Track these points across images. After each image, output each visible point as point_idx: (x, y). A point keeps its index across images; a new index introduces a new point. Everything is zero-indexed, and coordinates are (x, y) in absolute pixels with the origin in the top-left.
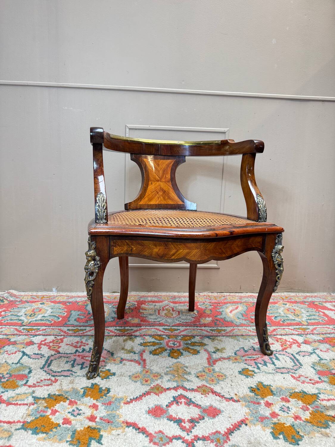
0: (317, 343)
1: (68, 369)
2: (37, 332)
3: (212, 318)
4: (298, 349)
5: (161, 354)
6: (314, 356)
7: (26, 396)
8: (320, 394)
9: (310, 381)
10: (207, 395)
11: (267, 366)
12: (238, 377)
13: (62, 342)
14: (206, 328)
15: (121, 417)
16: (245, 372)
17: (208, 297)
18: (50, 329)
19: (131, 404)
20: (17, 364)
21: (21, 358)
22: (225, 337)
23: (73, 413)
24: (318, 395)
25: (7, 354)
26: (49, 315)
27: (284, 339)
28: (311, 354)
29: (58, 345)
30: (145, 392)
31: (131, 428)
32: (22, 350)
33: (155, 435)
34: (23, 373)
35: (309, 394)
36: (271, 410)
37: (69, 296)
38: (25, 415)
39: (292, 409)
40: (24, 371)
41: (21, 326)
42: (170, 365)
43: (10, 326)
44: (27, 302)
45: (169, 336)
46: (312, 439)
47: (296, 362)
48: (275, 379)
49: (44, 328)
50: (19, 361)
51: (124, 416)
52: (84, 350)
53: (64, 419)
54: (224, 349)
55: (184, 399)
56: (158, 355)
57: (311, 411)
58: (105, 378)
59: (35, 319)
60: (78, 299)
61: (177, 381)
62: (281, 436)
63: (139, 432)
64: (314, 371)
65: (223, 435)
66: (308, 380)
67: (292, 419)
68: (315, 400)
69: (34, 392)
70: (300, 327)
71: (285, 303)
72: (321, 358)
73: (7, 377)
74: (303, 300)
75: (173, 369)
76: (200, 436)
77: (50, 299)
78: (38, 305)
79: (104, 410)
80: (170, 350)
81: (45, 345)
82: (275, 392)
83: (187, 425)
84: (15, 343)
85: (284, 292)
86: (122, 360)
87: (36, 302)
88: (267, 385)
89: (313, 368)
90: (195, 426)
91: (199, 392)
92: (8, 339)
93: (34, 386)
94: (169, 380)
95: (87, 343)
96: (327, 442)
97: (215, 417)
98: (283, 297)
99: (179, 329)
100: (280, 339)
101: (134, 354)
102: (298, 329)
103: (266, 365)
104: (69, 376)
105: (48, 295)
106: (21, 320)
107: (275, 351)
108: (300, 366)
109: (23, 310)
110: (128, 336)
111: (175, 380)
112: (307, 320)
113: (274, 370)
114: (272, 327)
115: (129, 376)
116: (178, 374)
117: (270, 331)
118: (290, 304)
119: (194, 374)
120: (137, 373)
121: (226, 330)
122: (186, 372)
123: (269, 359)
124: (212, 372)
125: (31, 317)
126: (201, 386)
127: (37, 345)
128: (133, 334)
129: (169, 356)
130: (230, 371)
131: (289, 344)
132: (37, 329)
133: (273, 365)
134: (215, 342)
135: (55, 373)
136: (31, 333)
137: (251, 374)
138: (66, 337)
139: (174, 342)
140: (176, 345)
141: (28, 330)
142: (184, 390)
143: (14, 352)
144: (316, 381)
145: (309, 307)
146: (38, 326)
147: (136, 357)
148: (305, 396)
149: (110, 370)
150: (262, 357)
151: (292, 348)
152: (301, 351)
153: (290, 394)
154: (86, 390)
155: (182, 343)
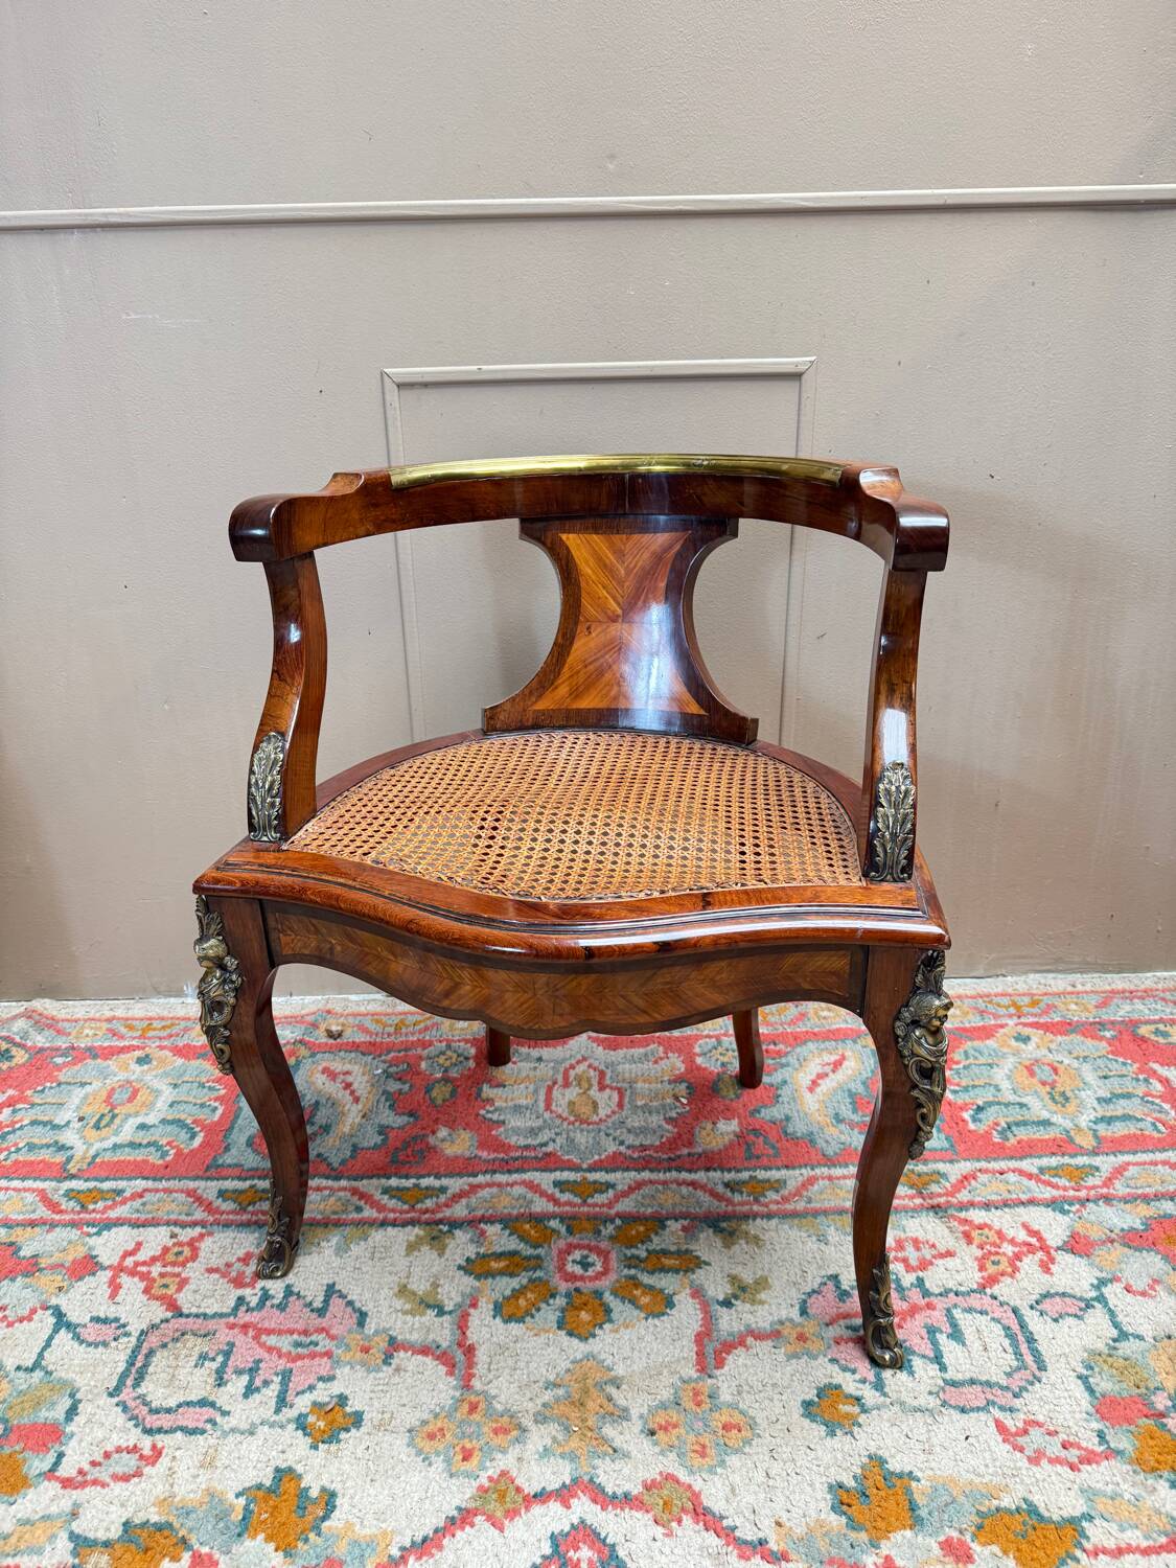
0: (1119, 1250)
1: (201, 1394)
2: (114, 1205)
3: (740, 1124)
4: (1044, 1282)
5: (533, 1317)
6: (1097, 1316)
7: (49, 1532)
8: (1090, 1518)
9: (1063, 1453)
10: (674, 1524)
11: (911, 1372)
12: (796, 1431)
13: (194, 1257)
14: (712, 1174)
16: (828, 1409)
18: (157, 1191)
20: (32, 1370)
21: (48, 1344)
22: (774, 1222)
24: (1085, 1524)
25: (3, 1320)
26: (164, 1121)
27: (997, 1226)
28: (1089, 1305)
29: (178, 1275)
30: (455, 1513)
32: (54, 1301)
34: (51, 1415)
35: (1050, 1520)
40: (53, 1405)
41: (61, 1180)
42: (558, 1375)
43: (23, 1179)
44: (93, 1053)
45: (572, 1222)
47: (1024, 1347)
48: (935, 1441)
49: (140, 1184)
50: (41, 1355)
52: (265, 1297)
54: (762, 1283)
55: (591, 1548)
56: (521, 1320)
58: (323, 1442)
59: (113, 1140)
61: (573, 1457)
64: (1085, 1401)
66: (1054, 1449)
68: (1068, 1554)
70: (1067, 1160)
71: (1026, 1031)
72: (1121, 1330)
74: (1094, 1012)
75: (568, 1397)
77: (171, 1036)
78: (127, 1067)
80: (568, 1295)
81: (132, 1273)
82: (923, 1513)
84: (32, 1267)
85: (1026, 973)
86: (394, 1345)
87: (121, 1051)
88: (900, 1476)
89: (1085, 1381)
91: (647, 1511)
92: (12, 1244)
93: (81, 1480)
94: (546, 1453)
98: (1019, 1001)
99: (613, 1186)
100: (981, 1227)
101: (437, 1316)
102: (1056, 1171)
103: (907, 1367)
104: (203, 1432)
105: (165, 1013)
106: (63, 1148)
107: (951, 1290)
108: (1037, 1373)
109: (78, 1094)
110: (427, 1223)
111: (567, 1449)
112: (1095, 1123)
113: (937, 1394)
114: (958, 1161)
115: (409, 1431)
116: (584, 1420)
117: (948, 1185)
118: (1042, 1039)
119: (641, 1417)
120: (436, 1416)
121: (785, 1182)
122: (611, 1408)
123: (924, 1332)
124: (706, 1407)
125: (98, 1128)
126: (659, 1478)
127: (109, 1274)
128: (448, 1213)
129: (559, 1328)
130: (772, 1400)
131: (1010, 1254)
132: (114, 1191)
133: (938, 1367)
134: (736, 1248)
135: (155, 1417)
136: (93, 1215)
137: (847, 1416)
138: (210, 1234)
139: (586, 1252)
140: (590, 1270)
141: (82, 1199)
142: (595, 1501)
143: (26, 1313)
144: (1086, 1449)
145: (1112, 1053)
146: (118, 1175)
147: (442, 1332)
148: (1035, 1529)
149: (346, 1398)
150: (900, 1326)
151: (1018, 1275)
152: (1052, 1291)
153: (978, 1520)
154: (255, 1500)
155: (613, 1255)
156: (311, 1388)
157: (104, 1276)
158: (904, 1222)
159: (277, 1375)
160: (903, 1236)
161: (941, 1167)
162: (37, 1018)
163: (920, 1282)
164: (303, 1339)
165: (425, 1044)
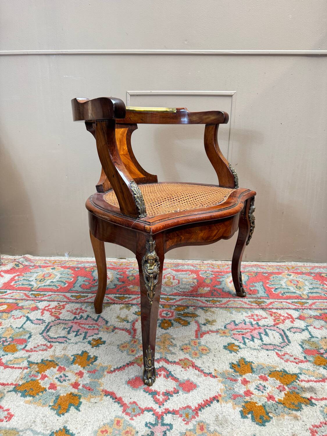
0: (312, 319)
1: (64, 335)
2: (43, 297)
3: (210, 289)
4: (291, 325)
6: (306, 333)
7: (22, 361)
8: (301, 374)
9: (294, 360)
10: (187, 368)
11: (254, 341)
12: (221, 352)
13: (64, 308)
14: (202, 298)
15: (101, 386)
16: (230, 348)
17: (211, 266)
18: (55, 295)
19: (114, 374)
20: (20, 328)
21: (25, 323)
22: (218, 309)
23: (60, 379)
24: (299, 375)
25: (13, 318)
26: (58, 281)
27: (279, 313)
28: (303, 330)
29: (59, 312)
30: (129, 362)
31: (109, 397)
32: (27, 315)
33: (129, 405)
34: (24, 337)
35: (290, 374)
36: (247, 388)
37: (78, 261)
38: (18, 378)
39: (267, 388)
40: (25, 336)
41: (30, 291)
42: (158, 336)
43: (20, 291)
44: (40, 266)
45: (164, 306)
46: (281, 422)
47: (285, 338)
48: (259, 356)
49: (50, 293)
50: (22, 325)
51: (105, 385)
52: (82, 317)
53: (51, 384)
54: (214, 321)
55: (164, 372)
57: (288, 392)
58: (95, 346)
59: (44, 284)
60: (87, 265)
62: (250, 416)
63: (115, 402)
64: (301, 350)
65: (193, 411)
66: (292, 359)
67: (266, 398)
68: (294, 381)
69: (29, 357)
70: (300, 300)
71: (290, 274)
72: (312, 336)
73: (9, 341)
74: (309, 270)
75: (161, 341)
76: (171, 410)
77: (61, 264)
78: (49, 270)
79: (88, 378)
81: (47, 310)
82: (255, 370)
83: (161, 398)
84: (22, 308)
85: (291, 261)
86: (115, 328)
87: (47, 266)
88: (249, 362)
89: (301, 346)
90: (169, 399)
91: (180, 365)
92: (16, 303)
93: (31, 351)
95: (86, 309)
96: (295, 426)
97: (190, 391)
98: (289, 267)
99: (175, 299)
100: (275, 313)
101: (127, 323)
102: (296, 303)
103: (252, 340)
104: (64, 343)
105: (60, 260)
106: (31, 285)
107: (266, 325)
108: (288, 343)
109: (35, 275)
110: (126, 304)
111: (159, 352)
112: (308, 293)
113: (260, 346)
114: (269, 299)
115: (118, 345)
116: (164, 346)
117: (266, 304)
118: (294, 275)
119: (180, 346)
120: (125, 343)
121: (222, 301)
122: (172, 344)
123: (258, 334)
124: (198, 345)
125: (40, 282)
126: (183, 359)
127: (41, 310)
128: (131, 302)
129: (159, 327)
130: (215, 345)
131: (283, 319)
132: (44, 294)
133: (261, 341)
134: (208, 314)
135: (51, 339)
136: (38, 299)
137: (236, 349)
138: (68, 304)
139: (167, 312)
140: (168, 315)
141: (35, 296)
142: (166, 362)
143: (19, 317)
144: (301, 360)
145: (314, 279)
146: (45, 291)
147: (128, 326)
148: (285, 375)
149: (102, 338)
150: (251, 332)
151: (284, 323)
152: (294, 327)
153: (270, 372)
154: (76, 357)
155: (174, 313)
156: (92, 336)
157: (40, 311)
158: (254, 311)
159: (84, 333)
160: (253, 313)
161: (265, 300)
162: (26, 259)
163: (257, 323)
164: (91, 325)
165: (127, 269)
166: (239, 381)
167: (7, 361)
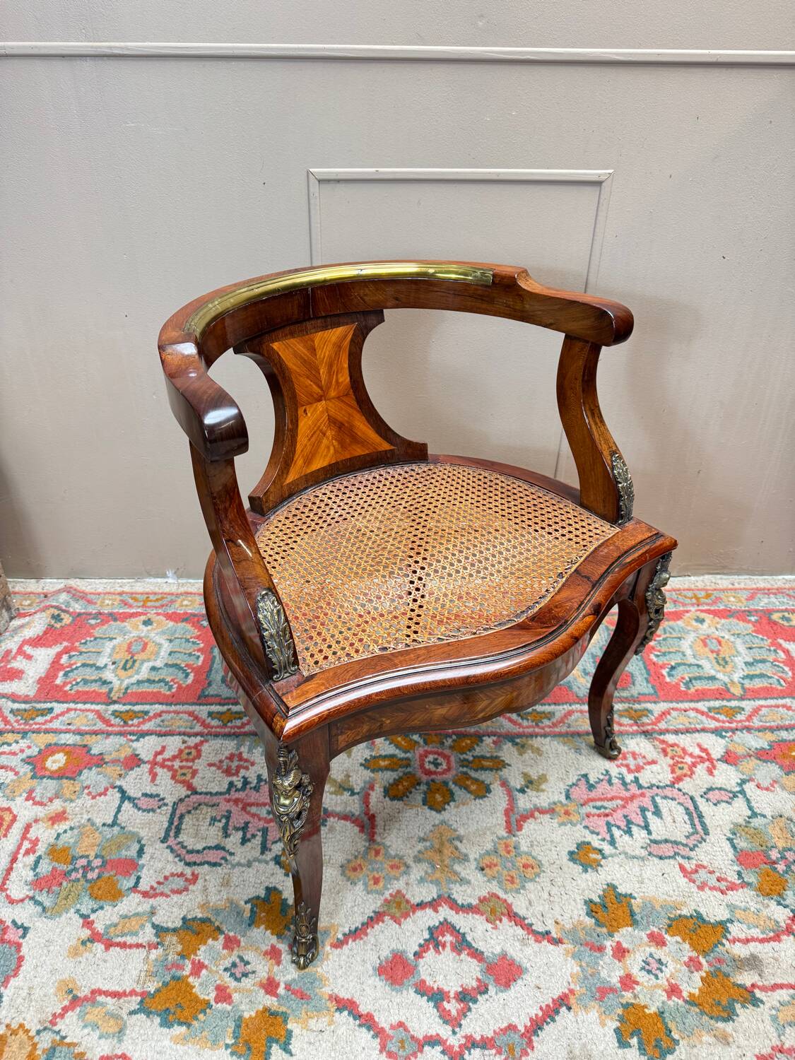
0: (754, 762)
1: (216, 842)
2: (144, 721)
4: (709, 780)
5: (407, 797)
6: (739, 803)
7: (139, 924)
8: (732, 922)
9: (718, 884)
10: (498, 922)
11: (631, 835)
12: (565, 869)
13: (199, 756)
15: (325, 985)
16: (583, 856)
18: (169, 712)
19: (345, 949)
20: (112, 826)
21: (119, 809)
22: (548, 739)
23: (233, 970)
24: (728, 925)
25: (88, 794)
26: (166, 665)
27: (682, 745)
28: (735, 795)
29: (191, 767)
30: (372, 914)
31: (346, 1013)
32: (118, 783)
33: (391, 1032)
34: (128, 853)
35: (709, 923)
36: (625, 968)
38: (143, 974)
39: (666, 966)
40: (129, 848)
41: (108, 704)
42: (425, 833)
43: (85, 703)
44: (113, 617)
45: (427, 737)
46: (695, 1050)
47: (696, 821)
48: (645, 876)
49: (158, 708)
50: (116, 816)
51: (331, 980)
52: (246, 782)
53: (218, 988)
54: (543, 778)
55: (451, 935)
56: (401, 799)
57: (706, 972)
59: (136, 677)
61: (437, 883)
62: (634, 1041)
63: (360, 1026)
64: (731, 853)
65: (522, 1035)
66: (712, 881)
67: (664, 993)
68: (718, 942)
70: (725, 703)
71: (702, 615)
72: (753, 811)
73: (97, 867)
74: (745, 603)
75: (432, 847)
76: (478, 1038)
77: (163, 606)
78: (137, 628)
79: (292, 966)
80: (427, 784)
81: (163, 766)
82: (638, 917)
83: (452, 1007)
84: (100, 761)
85: (703, 575)
86: (327, 814)
87: (132, 616)
88: (625, 896)
89: (731, 841)
90: (470, 1009)
91: (482, 915)
92: (85, 746)
93: (153, 893)
94: (422, 880)
95: (251, 758)
97: (509, 986)
98: (699, 594)
100: (672, 746)
101: (350, 795)
102: (718, 710)
103: (629, 832)
104: (220, 865)
105: (157, 590)
106: (105, 683)
107: (654, 785)
108: (704, 836)
109: (109, 646)
111: (434, 878)
112: (743, 679)
113: (646, 848)
114: (659, 702)
115: (342, 866)
116: (442, 861)
117: (653, 718)
118: (712, 621)
119: (475, 859)
120: (356, 857)
121: (554, 713)
122: (458, 854)
123: (638, 811)
124: (513, 854)
125: (126, 670)
126: (487, 896)
127: (148, 766)
129: (424, 804)
130: (550, 850)
131: (690, 763)
132: (143, 712)
133: (646, 832)
134: (526, 756)
135: (190, 855)
136: (132, 728)
137: (595, 860)
138: (207, 741)
139: (436, 756)
140: (440, 767)
141: (125, 717)
142: (452, 908)
143: (102, 790)
144: (730, 882)
145: (755, 631)
146: (144, 701)
147: (354, 805)
148: (700, 927)
150: (624, 807)
151: (694, 776)
152: (714, 787)
153: (669, 922)
154: (256, 905)
155: (452, 759)
157: (146, 768)
158: (627, 742)
159: (259, 831)
160: (626, 750)
161: (649, 706)
162: (74, 592)
163: (637, 779)
166: (607, 951)
167: (108, 927)
